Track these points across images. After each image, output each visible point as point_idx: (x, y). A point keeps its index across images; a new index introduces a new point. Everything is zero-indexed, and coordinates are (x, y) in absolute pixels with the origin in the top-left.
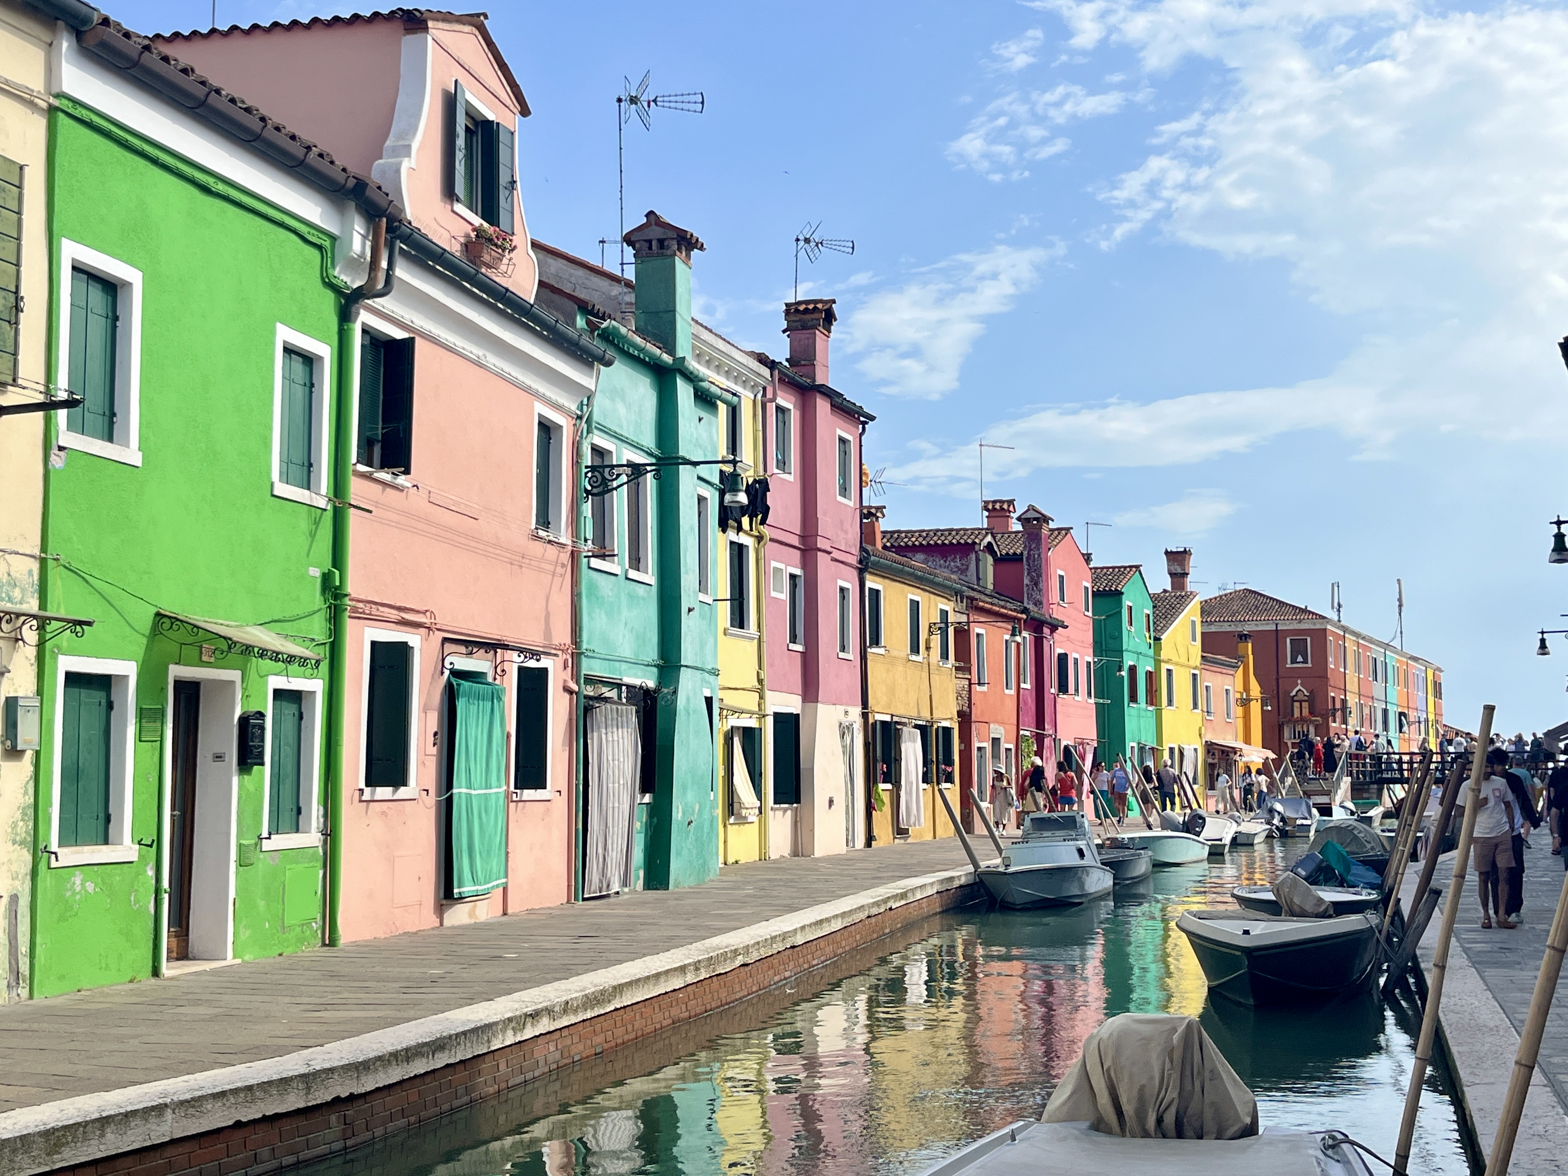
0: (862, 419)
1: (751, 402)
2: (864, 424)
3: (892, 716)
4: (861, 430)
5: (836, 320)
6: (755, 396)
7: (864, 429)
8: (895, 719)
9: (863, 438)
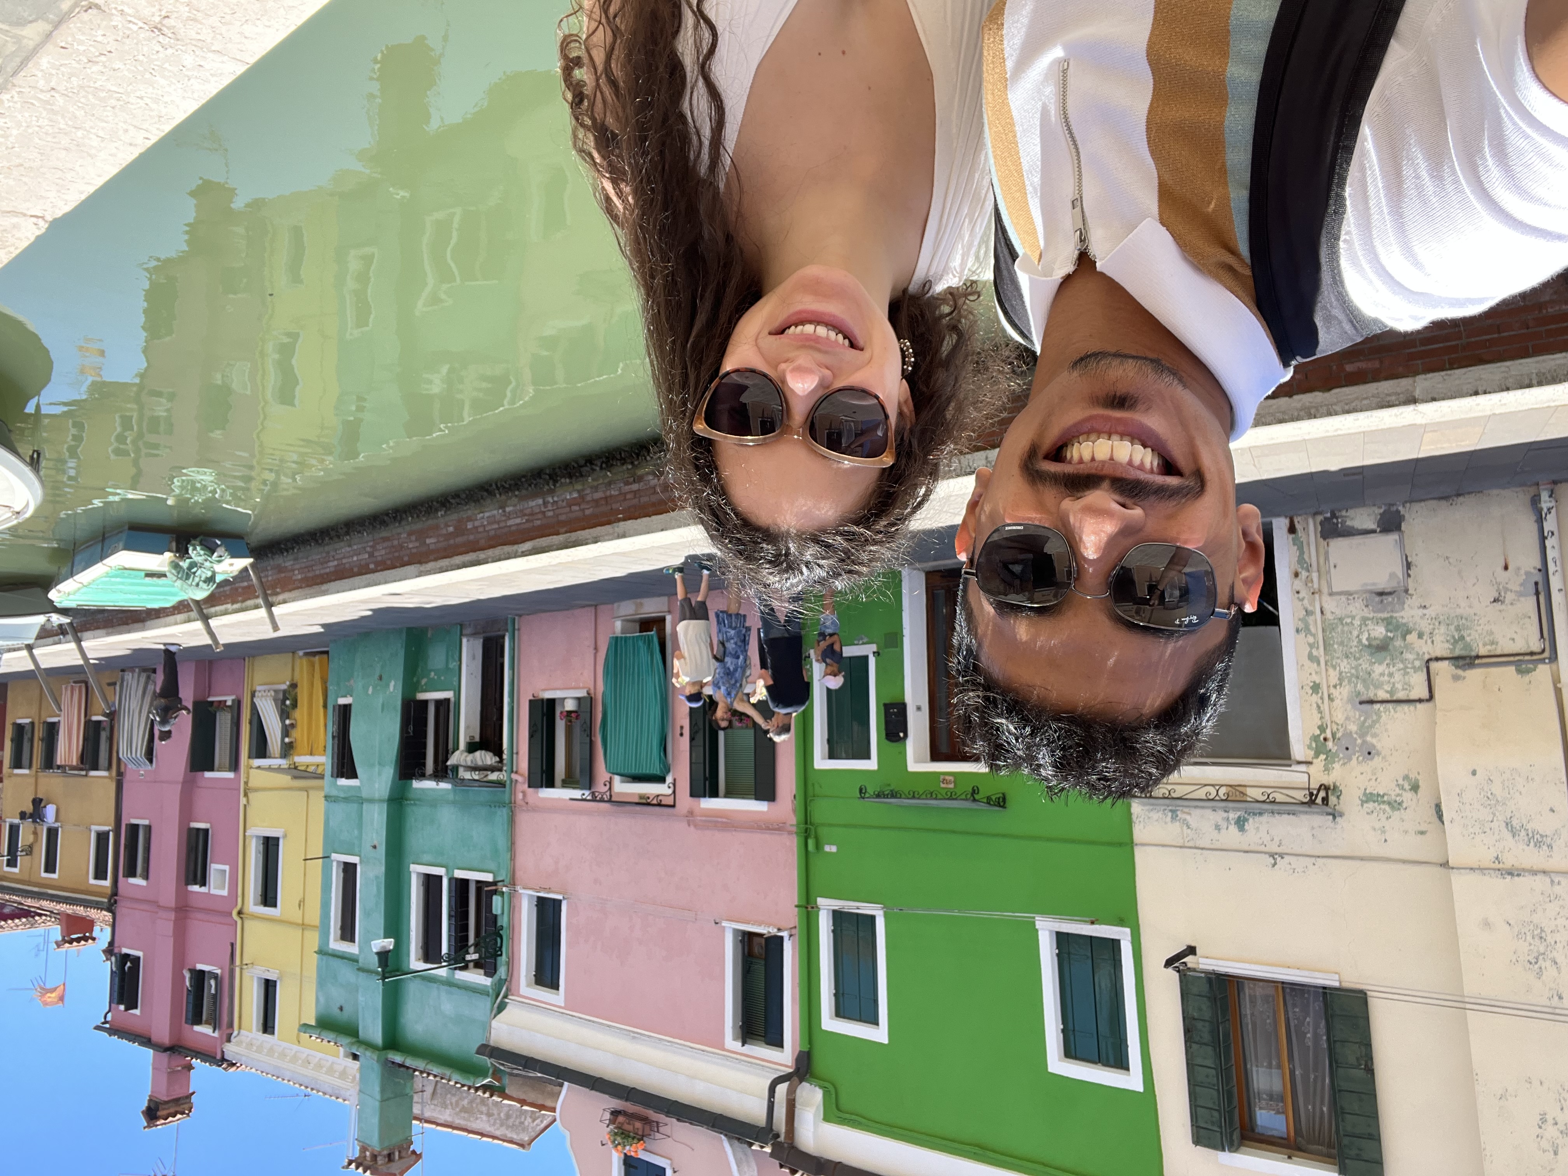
0: (107, 1026)
1: (243, 1026)
2: (106, 1022)
3: (86, 775)
4: (109, 1015)
5: (143, 1112)
6: (238, 1034)
7: (105, 1017)
8: (84, 773)
9: (107, 1009)
